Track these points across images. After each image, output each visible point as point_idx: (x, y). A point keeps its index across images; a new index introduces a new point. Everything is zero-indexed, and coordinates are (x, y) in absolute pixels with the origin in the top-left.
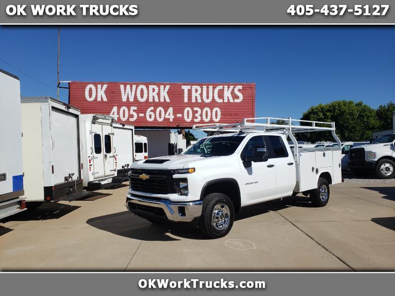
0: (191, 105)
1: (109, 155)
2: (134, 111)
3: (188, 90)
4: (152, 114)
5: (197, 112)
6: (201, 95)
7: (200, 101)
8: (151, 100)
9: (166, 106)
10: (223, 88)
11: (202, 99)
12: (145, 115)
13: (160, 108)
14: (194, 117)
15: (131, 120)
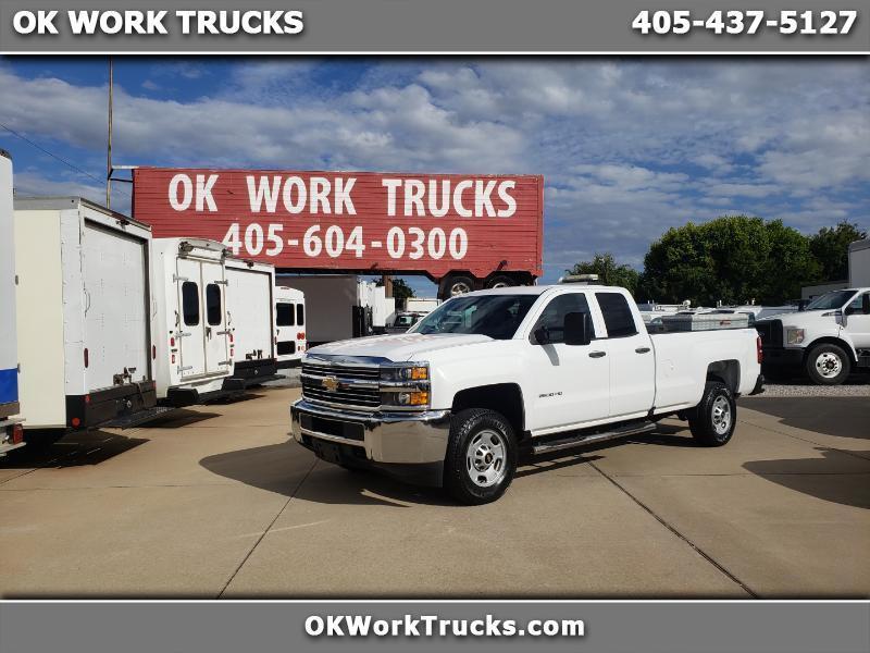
0: (402, 221)
1: (215, 329)
2: (276, 233)
3: (397, 188)
4: (317, 240)
5: (415, 237)
6: (425, 199)
7: (421, 213)
8: (314, 210)
9: (347, 224)
10: (474, 185)
11: (427, 210)
12: (301, 243)
13: (335, 228)
14: (409, 249)
15: (270, 253)
